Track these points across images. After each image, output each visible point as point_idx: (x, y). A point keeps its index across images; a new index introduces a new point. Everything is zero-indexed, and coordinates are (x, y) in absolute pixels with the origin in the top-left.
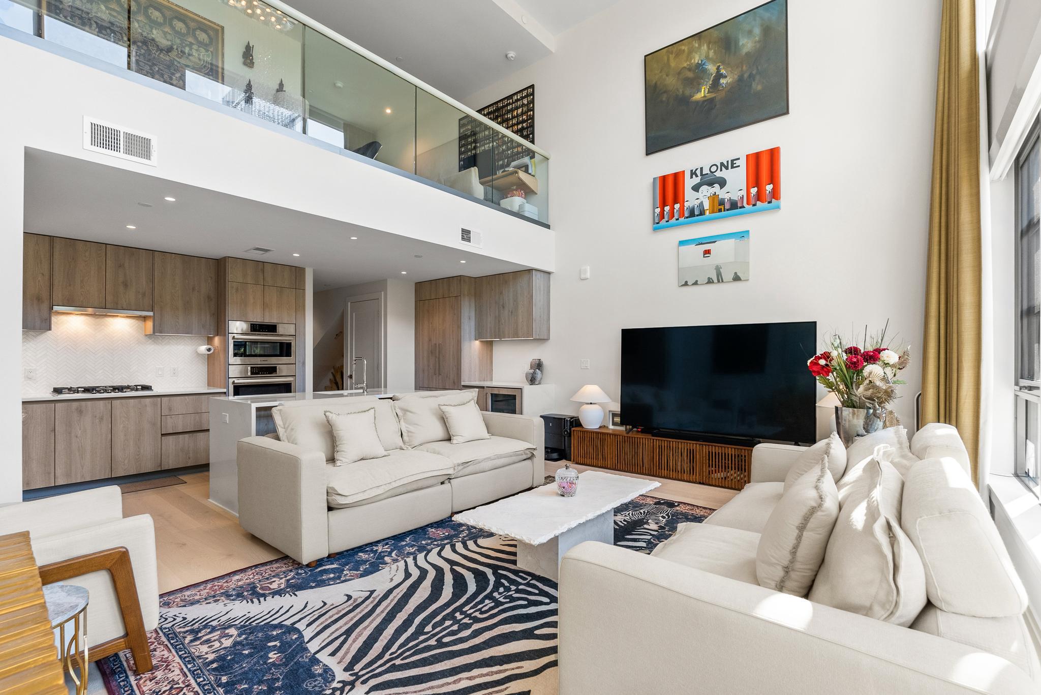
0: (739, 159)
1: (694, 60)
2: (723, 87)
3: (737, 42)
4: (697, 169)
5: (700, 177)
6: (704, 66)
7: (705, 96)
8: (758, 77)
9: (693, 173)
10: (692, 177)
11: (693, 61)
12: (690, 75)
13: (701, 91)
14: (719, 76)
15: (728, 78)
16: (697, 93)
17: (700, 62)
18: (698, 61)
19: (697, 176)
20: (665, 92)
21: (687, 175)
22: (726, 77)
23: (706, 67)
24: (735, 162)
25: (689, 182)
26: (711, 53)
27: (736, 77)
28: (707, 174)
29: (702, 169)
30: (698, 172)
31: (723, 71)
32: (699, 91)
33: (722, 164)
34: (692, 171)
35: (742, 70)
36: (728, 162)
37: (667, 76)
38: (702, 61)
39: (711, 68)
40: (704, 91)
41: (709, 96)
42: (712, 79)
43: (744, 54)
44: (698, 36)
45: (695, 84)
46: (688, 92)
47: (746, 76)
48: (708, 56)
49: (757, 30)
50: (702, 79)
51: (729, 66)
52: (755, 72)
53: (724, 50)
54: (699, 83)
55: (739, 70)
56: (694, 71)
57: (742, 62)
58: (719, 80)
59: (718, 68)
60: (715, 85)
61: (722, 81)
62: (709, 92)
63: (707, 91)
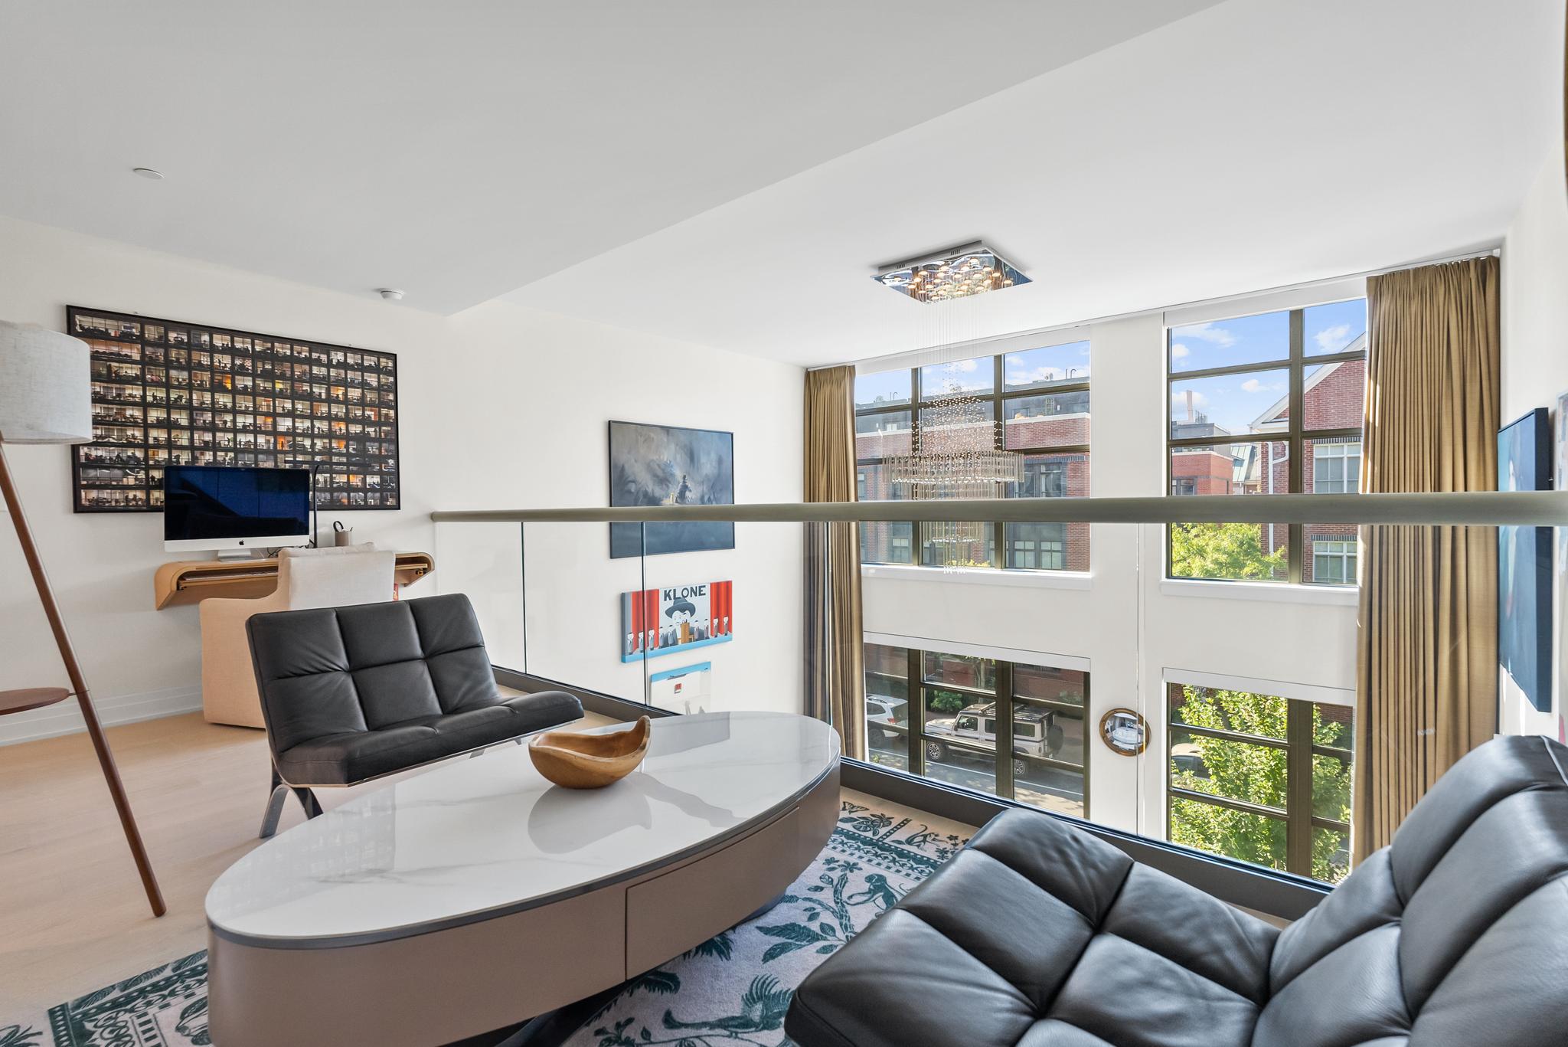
0: (704, 586)
1: (663, 457)
2: (689, 501)
3: (699, 461)
4: (670, 591)
5: (673, 601)
6: (673, 469)
9: (667, 595)
10: (665, 599)
12: (660, 473)
14: (685, 488)
15: (693, 493)
17: (669, 462)
18: (667, 460)
19: (670, 598)
20: (633, 482)
21: (662, 595)
22: (690, 491)
24: (702, 589)
25: (664, 605)
26: (678, 457)
28: (679, 598)
29: (675, 590)
30: (672, 594)
31: (689, 484)
32: (668, 496)
33: (692, 588)
34: (665, 591)
35: (703, 490)
36: (696, 587)
37: (636, 461)
39: (678, 473)
42: (679, 488)
43: (704, 474)
44: (667, 430)
45: (664, 486)
46: (658, 492)
47: (706, 498)
48: (675, 459)
49: (713, 456)
50: (670, 482)
51: (693, 479)
52: (712, 497)
53: (689, 461)
54: (668, 486)
55: (700, 489)
56: (663, 470)
57: (703, 482)
58: (685, 491)
59: (685, 477)
60: (682, 496)
61: (688, 494)
62: (677, 502)
63: (675, 499)
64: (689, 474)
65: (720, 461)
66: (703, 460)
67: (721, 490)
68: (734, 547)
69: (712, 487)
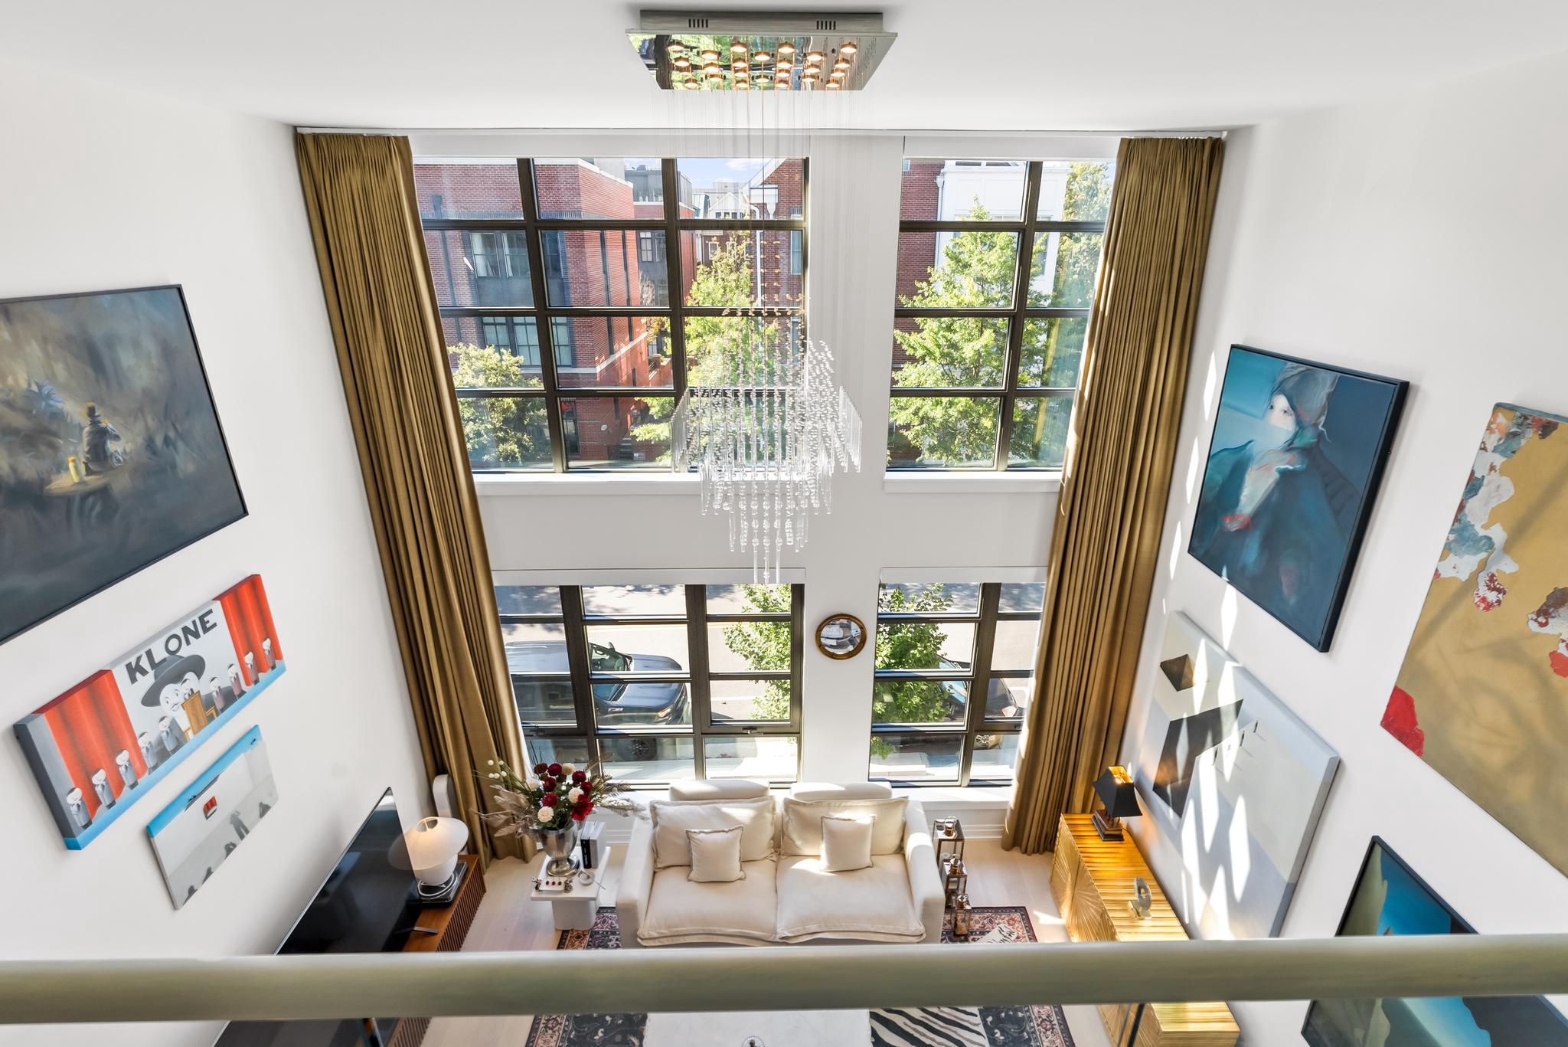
0: (210, 612)
1: (16, 380)
2: (119, 460)
3: (116, 363)
4: (139, 659)
5: (151, 673)
6: (52, 402)
7: (82, 483)
8: (180, 445)
9: (134, 671)
10: (133, 680)
11: (10, 381)
12: (19, 421)
13: (67, 469)
14: (100, 436)
15: (123, 440)
16: (58, 472)
17: (35, 388)
18: (29, 385)
19: (144, 672)
21: (121, 675)
22: (117, 438)
23: (60, 405)
24: (206, 619)
25: (131, 693)
26: (60, 371)
27: (140, 440)
28: (164, 660)
29: (149, 654)
30: (145, 663)
31: (106, 423)
32: (61, 467)
33: (186, 630)
34: (129, 666)
35: (147, 428)
36: (194, 622)
38: (40, 387)
39: (74, 410)
40: (76, 468)
41: (94, 481)
42: (85, 440)
43: (139, 390)
45: (43, 449)
46: (29, 467)
47: (159, 441)
48: (52, 377)
49: (150, 346)
50: (56, 435)
51: (114, 411)
52: (172, 434)
53: (90, 372)
54: (53, 447)
55: (139, 426)
56: (27, 412)
57: (141, 410)
58: (104, 443)
59: (91, 412)
60: (98, 454)
61: (112, 446)
62: (89, 472)
63: (82, 468)
64: (102, 403)
65: (167, 353)
66: (127, 359)
67: (188, 413)
68: (245, 513)
69: (167, 414)
